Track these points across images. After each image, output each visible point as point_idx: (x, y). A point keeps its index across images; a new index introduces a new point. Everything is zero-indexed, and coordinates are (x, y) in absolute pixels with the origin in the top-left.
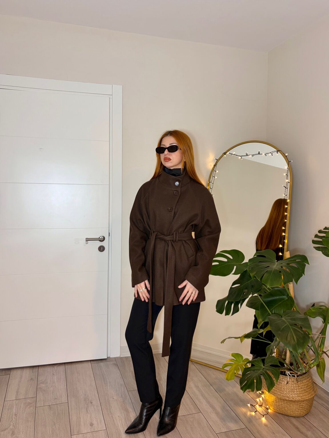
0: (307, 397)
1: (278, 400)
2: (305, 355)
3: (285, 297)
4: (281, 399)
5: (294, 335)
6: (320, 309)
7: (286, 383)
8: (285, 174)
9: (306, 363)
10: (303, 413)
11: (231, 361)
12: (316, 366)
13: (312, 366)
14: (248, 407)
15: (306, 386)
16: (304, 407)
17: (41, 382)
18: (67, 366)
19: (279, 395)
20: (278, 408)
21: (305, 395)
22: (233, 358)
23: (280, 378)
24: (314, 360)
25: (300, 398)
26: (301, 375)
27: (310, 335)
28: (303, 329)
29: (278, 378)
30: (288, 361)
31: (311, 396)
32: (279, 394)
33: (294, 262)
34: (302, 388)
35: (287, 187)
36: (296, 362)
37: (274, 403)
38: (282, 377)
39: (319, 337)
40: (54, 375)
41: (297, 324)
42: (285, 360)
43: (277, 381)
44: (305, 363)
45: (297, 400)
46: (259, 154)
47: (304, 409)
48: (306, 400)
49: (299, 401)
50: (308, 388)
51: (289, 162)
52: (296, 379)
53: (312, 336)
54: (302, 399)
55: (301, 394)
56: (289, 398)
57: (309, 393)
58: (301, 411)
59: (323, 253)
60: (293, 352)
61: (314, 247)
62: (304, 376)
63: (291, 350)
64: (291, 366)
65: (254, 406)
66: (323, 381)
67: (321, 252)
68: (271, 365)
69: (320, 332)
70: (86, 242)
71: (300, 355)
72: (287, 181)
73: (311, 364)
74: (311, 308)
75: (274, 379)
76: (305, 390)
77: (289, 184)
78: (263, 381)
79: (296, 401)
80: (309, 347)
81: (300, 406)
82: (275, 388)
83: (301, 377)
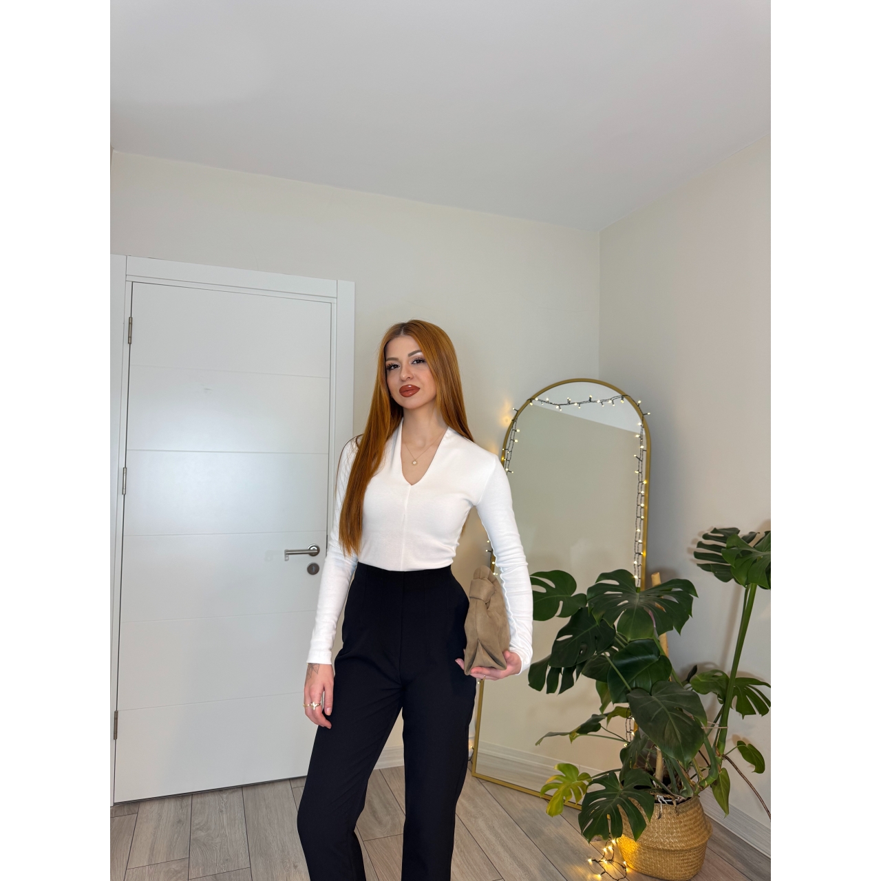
0: (696, 843)
1: (643, 849)
3: (653, 657)
4: (648, 848)
5: (675, 727)
6: (714, 676)
7: (657, 817)
10: (690, 873)
11: (556, 779)
12: (711, 785)
13: (706, 784)
14: (589, 863)
15: (692, 822)
16: (692, 862)
17: (198, 827)
18: (247, 794)
19: (644, 840)
20: (643, 866)
21: (692, 839)
22: (561, 773)
25: (683, 845)
26: (684, 801)
29: (650, 812)
30: (659, 774)
31: (702, 840)
33: (669, 592)
34: (686, 826)
35: (641, 459)
36: (675, 777)
37: (636, 856)
40: (222, 811)
43: (649, 819)
45: (678, 848)
47: (692, 865)
48: (695, 848)
49: (683, 850)
50: (696, 824)
51: (643, 416)
52: (674, 808)
54: (687, 846)
55: (684, 836)
56: (664, 846)
57: (699, 834)
58: (686, 870)
59: (716, 575)
62: (689, 802)
63: (668, 754)
64: (667, 786)
65: (598, 862)
66: (727, 812)
67: (712, 574)
68: (637, 788)
70: (286, 557)
73: (704, 780)
75: (644, 815)
76: (691, 829)
78: (623, 819)
79: (677, 851)
81: (683, 860)
83: (683, 805)
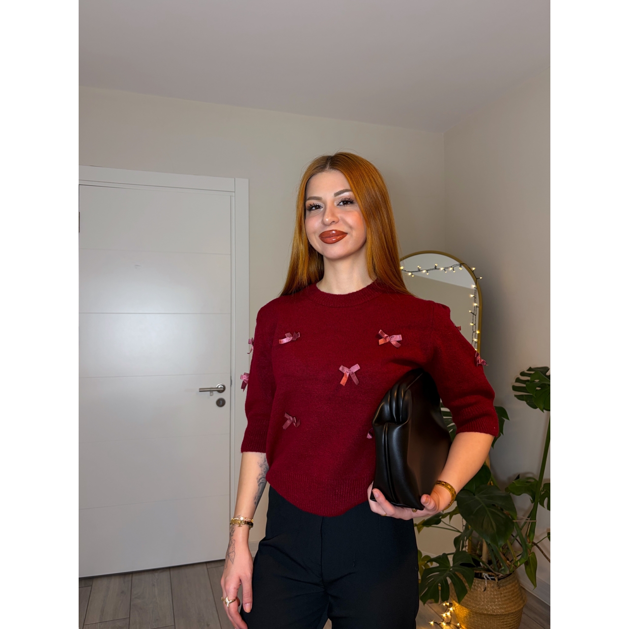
0: (513, 609)
1: (473, 614)
2: (508, 548)
4: (476, 613)
5: (492, 520)
6: (527, 482)
7: (483, 590)
8: (472, 296)
9: (510, 560)
12: (523, 564)
13: (519, 564)
14: (431, 625)
15: (510, 593)
16: (510, 623)
17: (136, 596)
18: (173, 572)
19: (473, 607)
21: (510, 607)
23: (475, 583)
24: (521, 556)
25: (503, 611)
26: (503, 578)
27: (514, 520)
28: (505, 512)
29: (471, 582)
30: (484, 558)
31: (518, 607)
32: (474, 605)
34: (505, 596)
35: (475, 313)
36: (496, 559)
37: (467, 619)
38: (477, 582)
39: (526, 522)
40: (154, 585)
41: (496, 505)
42: (480, 556)
43: (470, 587)
44: (508, 560)
45: (498, 613)
46: (436, 268)
47: (510, 626)
48: (512, 613)
49: (502, 615)
50: (513, 596)
51: (476, 280)
52: (496, 583)
53: (518, 521)
54: (506, 611)
55: (504, 604)
56: (488, 612)
57: (516, 603)
59: (528, 404)
60: (492, 545)
61: (516, 396)
62: (508, 578)
63: (489, 542)
64: (490, 565)
65: (439, 624)
66: (535, 585)
67: (524, 402)
68: (462, 565)
69: (527, 515)
70: (200, 393)
71: (501, 549)
72: (475, 304)
73: (517, 561)
74: (514, 481)
75: (466, 584)
76: (509, 599)
77: (478, 309)
78: (450, 589)
79: (498, 615)
80: (513, 538)
81: (503, 622)
82: (467, 597)
83: (503, 581)
